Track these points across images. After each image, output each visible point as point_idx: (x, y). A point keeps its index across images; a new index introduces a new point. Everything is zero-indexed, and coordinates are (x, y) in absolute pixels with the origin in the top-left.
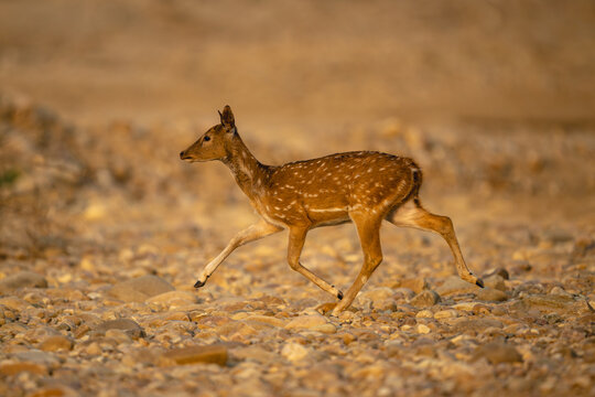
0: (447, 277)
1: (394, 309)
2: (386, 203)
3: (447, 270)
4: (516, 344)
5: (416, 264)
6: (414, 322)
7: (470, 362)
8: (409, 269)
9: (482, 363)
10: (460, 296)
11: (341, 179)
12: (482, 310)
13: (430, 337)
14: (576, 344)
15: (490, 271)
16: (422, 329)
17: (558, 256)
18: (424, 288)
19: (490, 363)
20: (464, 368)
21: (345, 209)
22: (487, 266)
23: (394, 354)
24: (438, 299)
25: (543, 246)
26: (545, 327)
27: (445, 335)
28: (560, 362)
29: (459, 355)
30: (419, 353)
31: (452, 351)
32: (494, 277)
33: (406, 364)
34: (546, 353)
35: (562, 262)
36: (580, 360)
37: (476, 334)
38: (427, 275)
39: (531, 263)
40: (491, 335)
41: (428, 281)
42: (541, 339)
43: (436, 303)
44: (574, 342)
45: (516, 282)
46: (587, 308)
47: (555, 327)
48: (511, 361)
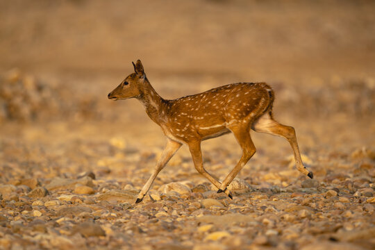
0: (53, 178)
1: (17, 199)
2: (252, 114)
3: (53, 173)
4: (101, 224)
5: (31, 169)
6: (30, 209)
7: (69, 236)
8: (26, 172)
9: (78, 237)
10: (62, 190)
11: (218, 104)
12: (77, 200)
13: (41, 219)
14: (142, 224)
15: (82, 174)
16: (37, 213)
17: (129, 164)
18: (37, 185)
19: (83, 236)
20: (66, 240)
21: (223, 124)
22: (80, 170)
23: (18, 230)
24: (47, 193)
25: (119, 157)
26: (120, 212)
27: (52, 218)
28: (131, 236)
29: (62, 231)
30: (35, 230)
31: (57, 229)
32: (85, 178)
33: (25, 237)
34: (121, 230)
35: (132, 168)
36: (145, 235)
37: (73, 217)
38: (39, 176)
39: (111, 168)
40: (84, 217)
41: (40, 181)
42: (118, 220)
43: (45, 195)
44: (141, 222)
45: (100, 181)
46: (149, 199)
47: (128, 212)
48: (97, 235)
